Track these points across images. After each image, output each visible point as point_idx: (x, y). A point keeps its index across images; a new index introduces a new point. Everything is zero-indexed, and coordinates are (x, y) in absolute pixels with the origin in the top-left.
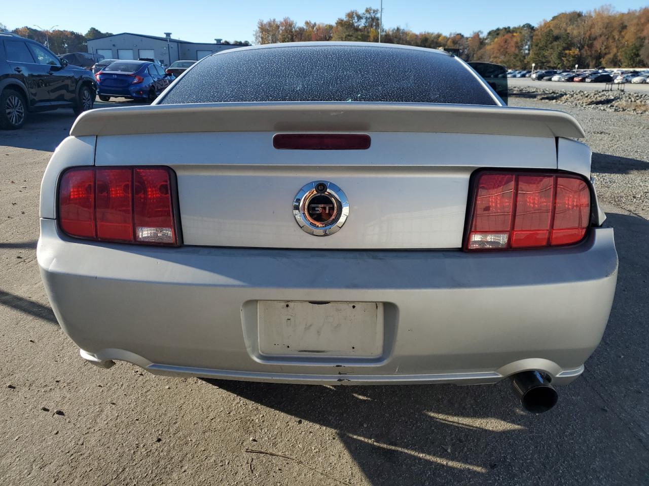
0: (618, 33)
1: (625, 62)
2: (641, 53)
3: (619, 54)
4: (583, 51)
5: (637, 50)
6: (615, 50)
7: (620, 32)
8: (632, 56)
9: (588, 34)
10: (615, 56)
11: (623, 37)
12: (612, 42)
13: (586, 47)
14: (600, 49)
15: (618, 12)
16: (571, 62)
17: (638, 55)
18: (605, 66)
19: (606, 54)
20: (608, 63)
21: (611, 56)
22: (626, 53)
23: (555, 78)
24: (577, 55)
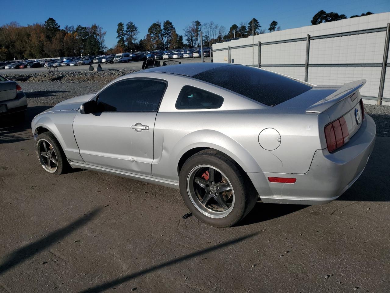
0: (27, 39)
1: (37, 55)
2: (44, 49)
3: (32, 51)
4: (10, 49)
5: (42, 48)
6: (29, 49)
7: (28, 38)
8: (40, 52)
9: (9, 39)
10: (30, 51)
11: (31, 41)
12: (26, 44)
13: (10, 47)
14: (20, 48)
15: (21, 26)
16: (5, 56)
17: (43, 51)
18: (27, 58)
19: (25, 51)
20: (28, 56)
21: (28, 52)
22: (36, 50)
23: (7, 67)
24: (7, 52)
